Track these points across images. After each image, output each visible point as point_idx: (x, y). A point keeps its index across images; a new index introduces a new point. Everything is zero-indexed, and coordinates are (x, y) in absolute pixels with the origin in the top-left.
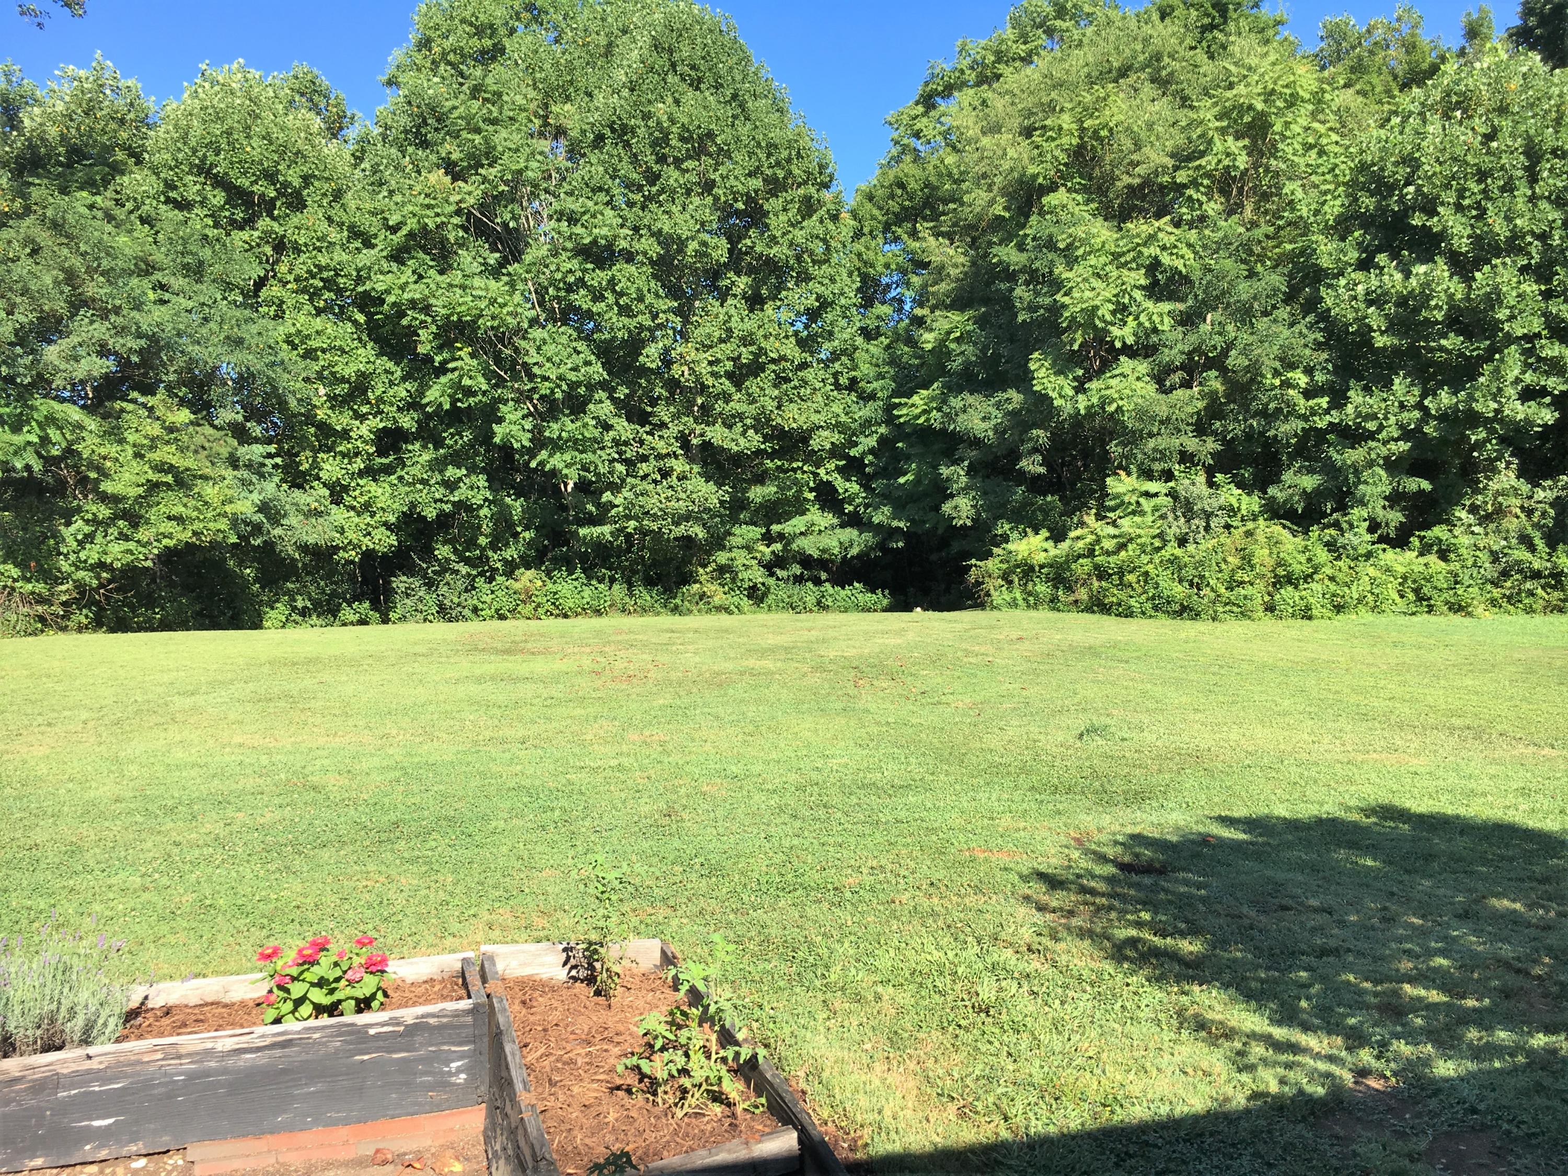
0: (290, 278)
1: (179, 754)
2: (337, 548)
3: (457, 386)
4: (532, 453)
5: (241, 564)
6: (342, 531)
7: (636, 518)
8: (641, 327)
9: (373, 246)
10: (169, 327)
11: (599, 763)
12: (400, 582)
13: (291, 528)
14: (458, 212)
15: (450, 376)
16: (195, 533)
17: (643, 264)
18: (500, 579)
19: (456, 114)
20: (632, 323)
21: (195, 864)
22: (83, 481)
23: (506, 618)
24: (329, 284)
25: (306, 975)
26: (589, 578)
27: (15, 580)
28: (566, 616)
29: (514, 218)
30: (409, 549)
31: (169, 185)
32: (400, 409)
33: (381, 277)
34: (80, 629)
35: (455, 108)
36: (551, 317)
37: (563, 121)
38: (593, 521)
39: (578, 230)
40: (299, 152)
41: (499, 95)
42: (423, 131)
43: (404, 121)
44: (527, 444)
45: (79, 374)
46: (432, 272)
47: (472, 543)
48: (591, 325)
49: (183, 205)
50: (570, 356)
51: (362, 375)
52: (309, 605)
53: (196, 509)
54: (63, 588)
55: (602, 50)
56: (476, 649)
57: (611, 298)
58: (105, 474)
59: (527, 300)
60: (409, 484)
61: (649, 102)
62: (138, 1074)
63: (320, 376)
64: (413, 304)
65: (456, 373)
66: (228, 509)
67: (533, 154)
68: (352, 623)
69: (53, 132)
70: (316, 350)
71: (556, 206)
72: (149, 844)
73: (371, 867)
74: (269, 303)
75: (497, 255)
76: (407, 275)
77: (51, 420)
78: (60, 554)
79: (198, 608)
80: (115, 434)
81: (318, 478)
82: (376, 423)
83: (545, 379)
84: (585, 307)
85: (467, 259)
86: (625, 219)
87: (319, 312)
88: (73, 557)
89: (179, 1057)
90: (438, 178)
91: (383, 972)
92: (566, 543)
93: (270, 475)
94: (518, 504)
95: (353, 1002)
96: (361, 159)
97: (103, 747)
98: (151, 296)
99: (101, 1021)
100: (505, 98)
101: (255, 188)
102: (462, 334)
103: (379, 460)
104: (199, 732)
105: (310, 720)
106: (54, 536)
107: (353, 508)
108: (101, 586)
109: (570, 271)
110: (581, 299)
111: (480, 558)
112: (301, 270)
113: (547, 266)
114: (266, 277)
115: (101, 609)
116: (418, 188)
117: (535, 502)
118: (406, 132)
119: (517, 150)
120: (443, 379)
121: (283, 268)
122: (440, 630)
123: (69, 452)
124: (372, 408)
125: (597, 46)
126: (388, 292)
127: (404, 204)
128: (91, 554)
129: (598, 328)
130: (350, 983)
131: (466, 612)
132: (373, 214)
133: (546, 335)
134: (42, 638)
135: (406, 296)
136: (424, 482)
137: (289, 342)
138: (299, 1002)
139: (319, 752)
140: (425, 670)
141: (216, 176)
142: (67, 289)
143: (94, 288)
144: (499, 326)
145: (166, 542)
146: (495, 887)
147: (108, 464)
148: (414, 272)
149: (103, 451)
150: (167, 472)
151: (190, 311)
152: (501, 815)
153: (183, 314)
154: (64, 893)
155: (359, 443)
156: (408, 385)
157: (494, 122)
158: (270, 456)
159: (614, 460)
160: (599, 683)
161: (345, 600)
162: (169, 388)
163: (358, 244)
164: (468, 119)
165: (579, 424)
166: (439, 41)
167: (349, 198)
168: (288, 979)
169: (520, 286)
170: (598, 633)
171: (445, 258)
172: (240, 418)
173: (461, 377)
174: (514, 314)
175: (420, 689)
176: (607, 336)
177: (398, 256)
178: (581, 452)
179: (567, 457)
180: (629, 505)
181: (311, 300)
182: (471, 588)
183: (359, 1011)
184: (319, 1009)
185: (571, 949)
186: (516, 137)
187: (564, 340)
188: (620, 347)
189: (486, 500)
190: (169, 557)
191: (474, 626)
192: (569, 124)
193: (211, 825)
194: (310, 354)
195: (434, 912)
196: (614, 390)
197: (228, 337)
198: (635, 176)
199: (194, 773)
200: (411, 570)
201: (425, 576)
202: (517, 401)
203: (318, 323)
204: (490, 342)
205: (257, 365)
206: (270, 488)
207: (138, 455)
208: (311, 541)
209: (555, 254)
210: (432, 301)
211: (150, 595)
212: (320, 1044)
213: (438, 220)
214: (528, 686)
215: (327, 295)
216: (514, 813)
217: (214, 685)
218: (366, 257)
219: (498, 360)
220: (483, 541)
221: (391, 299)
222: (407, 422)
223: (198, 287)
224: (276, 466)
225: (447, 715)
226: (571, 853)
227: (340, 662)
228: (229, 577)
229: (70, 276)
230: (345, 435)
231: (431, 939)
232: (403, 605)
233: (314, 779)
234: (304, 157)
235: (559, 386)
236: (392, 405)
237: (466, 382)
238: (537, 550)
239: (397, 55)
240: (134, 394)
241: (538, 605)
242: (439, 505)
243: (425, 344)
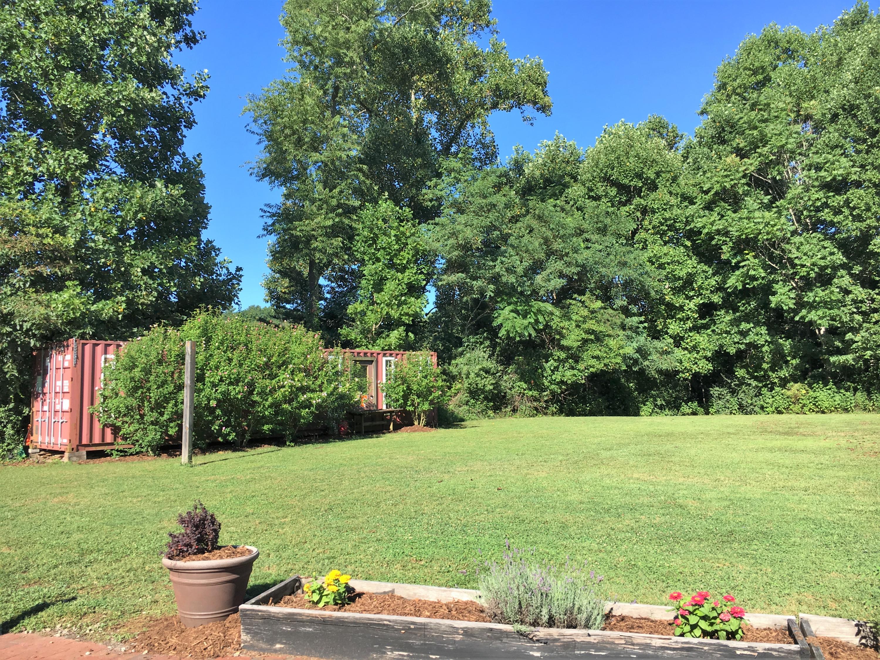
0: (650, 227)
1: (607, 481)
2: (678, 372)
3: (747, 275)
4: (796, 312)
5: (628, 381)
6: (681, 362)
7: (871, 349)
8: (870, 227)
9: (694, 204)
10: (591, 259)
11: (861, 508)
12: (715, 391)
13: (653, 361)
14: (744, 176)
15: (741, 270)
16: (605, 365)
17: (868, 187)
18: (777, 389)
19: (742, 121)
20: (863, 225)
21: (623, 541)
22: (553, 340)
23: (782, 413)
24: (671, 227)
25: (697, 612)
26: (839, 388)
27: (525, 390)
28: (823, 412)
29: (779, 174)
30: (720, 371)
31: (590, 190)
32: (712, 292)
33: (700, 220)
34: (553, 415)
35: (741, 118)
36: (806, 229)
37: (809, 111)
38: (839, 352)
39: (823, 173)
40: (654, 160)
41: (768, 105)
42: (722, 135)
43: (712, 132)
44: (792, 306)
45: (550, 288)
46: (729, 212)
47: (758, 368)
48: (833, 230)
49: (597, 198)
50: (819, 250)
51: (690, 275)
52: (664, 403)
53: (606, 352)
54: (545, 393)
55: (835, 64)
56: (766, 431)
57: (846, 211)
58: (563, 336)
59: (789, 220)
60: (718, 334)
61: (869, 87)
62: (612, 649)
63: (667, 278)
64: (718, 232)
65: (745, 268)
66: (621, 351)
67: (791, 134)
68: (688, 414)
69: (537, 173)
70: (664, 264)
71: (807, 161)
72: (599, 527)
73: (720, 556)
74: (639, 242)
75: (769, 197)
76: (715, 216)
77: (539, 311)
78: (543, 376)
79: (607, 404)
80: (566, 317)
81: (667, 333)
82: (698, 301)
83: (803, 266)
84: (828, 219)
85: (750, 202)
86: (854, 162)
87: (666, 243)
88: (549, 378)
89: (633, 644)
90: (732, 159)
91: (741, 618)
92: (822, 366)
93: (642, 332)
94: (787, 343)
95: (725, 633)
96: (687, 158)
97: (571, 475)
98: (582, 245)
99: (593, 617)
100: (772, 106)
101: (631, 183)
102: (749, 245)
103: (700, 321)
104: (615, 470)
105: (673, 468)
106: (541, 368)
107: (686, 349)
108: (562, 392)
109: (818, 199)
110: (826, 215)
111: (764, 376)
112: (655, 222)
113: (802, 198)
114: (637, 229)
115: (562, 404)
116: (720, 167)
117: (799, 341)
118: (712, 137)
119: (780, 134)
120: (737, 273)
121: (646, 223)
122: (741, 419)
123: (547, 326)
124: (696, 292)
125: (831, 62)
126: (704, 227)
127: (712, 177)
128: (557, 376)
129: (838, 232)
130: (722, 621)
131: (757, 409)
132: (694, 186)
133: (802, 240)
134: (536, 418)
135: (714, 228)
136: (728, 333)
137: (650, 261)
138: (694, 627)
139: (681, 486)
140: (735, 443)
141: (612, 180)
142: (545, 247)
143: (557, 245)
144: (772, 238)
145: (591, 370)
146: (800, 579)
147: (564, 331)
148: (718, 214)
149: (562, 325)
150: (591, 334)
151: (600, 251)
152: (797, 534)
153: (598, 253)
154: (563, 548)
155: (689, 313)
156: (716, 278)
157: (765, 121)
158: (641, 322)
159: (853, 313)
160: (854, 456)
161: (684, 401)
162: (591, 291)
163: (686, 203)
164: (749, 122)
165: (827, 292)
166: (731, 83)
167: (682, 181)
168: (687, 612)
169: (785, 213)
170: (849, 424)
171: (736, 203)
172: (625, 303)
173: (748, 270)
174: (781, 230)
175: (734, 454)
176: (844, 235)
177: (709, 207)
178: (830, 309)
179: (820, 313)
180: (866, 341)
181: (661, 238)
182: (759, 394)
183: (728, 639)
184: (705, 633)
185: (861, 625)
186: (779, 127)
187: (815, 241)
188: (855, 241)
189: (766, 341)
190: (593, 378)
191: (762, 417)
192: (814, 112)
193: (628, 521)
194: (661, 266)
195: (761, 588)
196: (851, 268)
197: (619, 262)
198: (861, 134)
199: (616, 491)
200: (721, 384)
201: (730, 387)
202: (784, 281)
203: (665, 249)
204: (766, 248)
205: (634, 275)
206: (642, 339)
207: (578, 326)
208: (664, 367)
209: (807, 190)
210: (730, 229)
211: (584, 397)
212: (708, 653)
213: (732, 183)
214: (804, 455)
215: (670, 234)
216: (805, 535)
217: (620, 445)
218: (691, 210)
219: (771, 258)
220: (765, 366)
221: (705, 231)
222: (716, 299)
223: (604, 238)
224: (644, 328)
225: (754, 470)
226: (849, 564)
227: (684, 436)
228: (621, 388)
229: (546, 241)
230: (681, 308)
231: (763, 605)
232: (717, 404)
233: (681, 501)
234: (656, 162)
235: (813, 270)
236: (707, 290)
237: (752, 273)
238: (801, 371)
239: (706, 97)
240: (575, 296)
241: (804, 405)
242: (737, 345)
243: (726, 253)
